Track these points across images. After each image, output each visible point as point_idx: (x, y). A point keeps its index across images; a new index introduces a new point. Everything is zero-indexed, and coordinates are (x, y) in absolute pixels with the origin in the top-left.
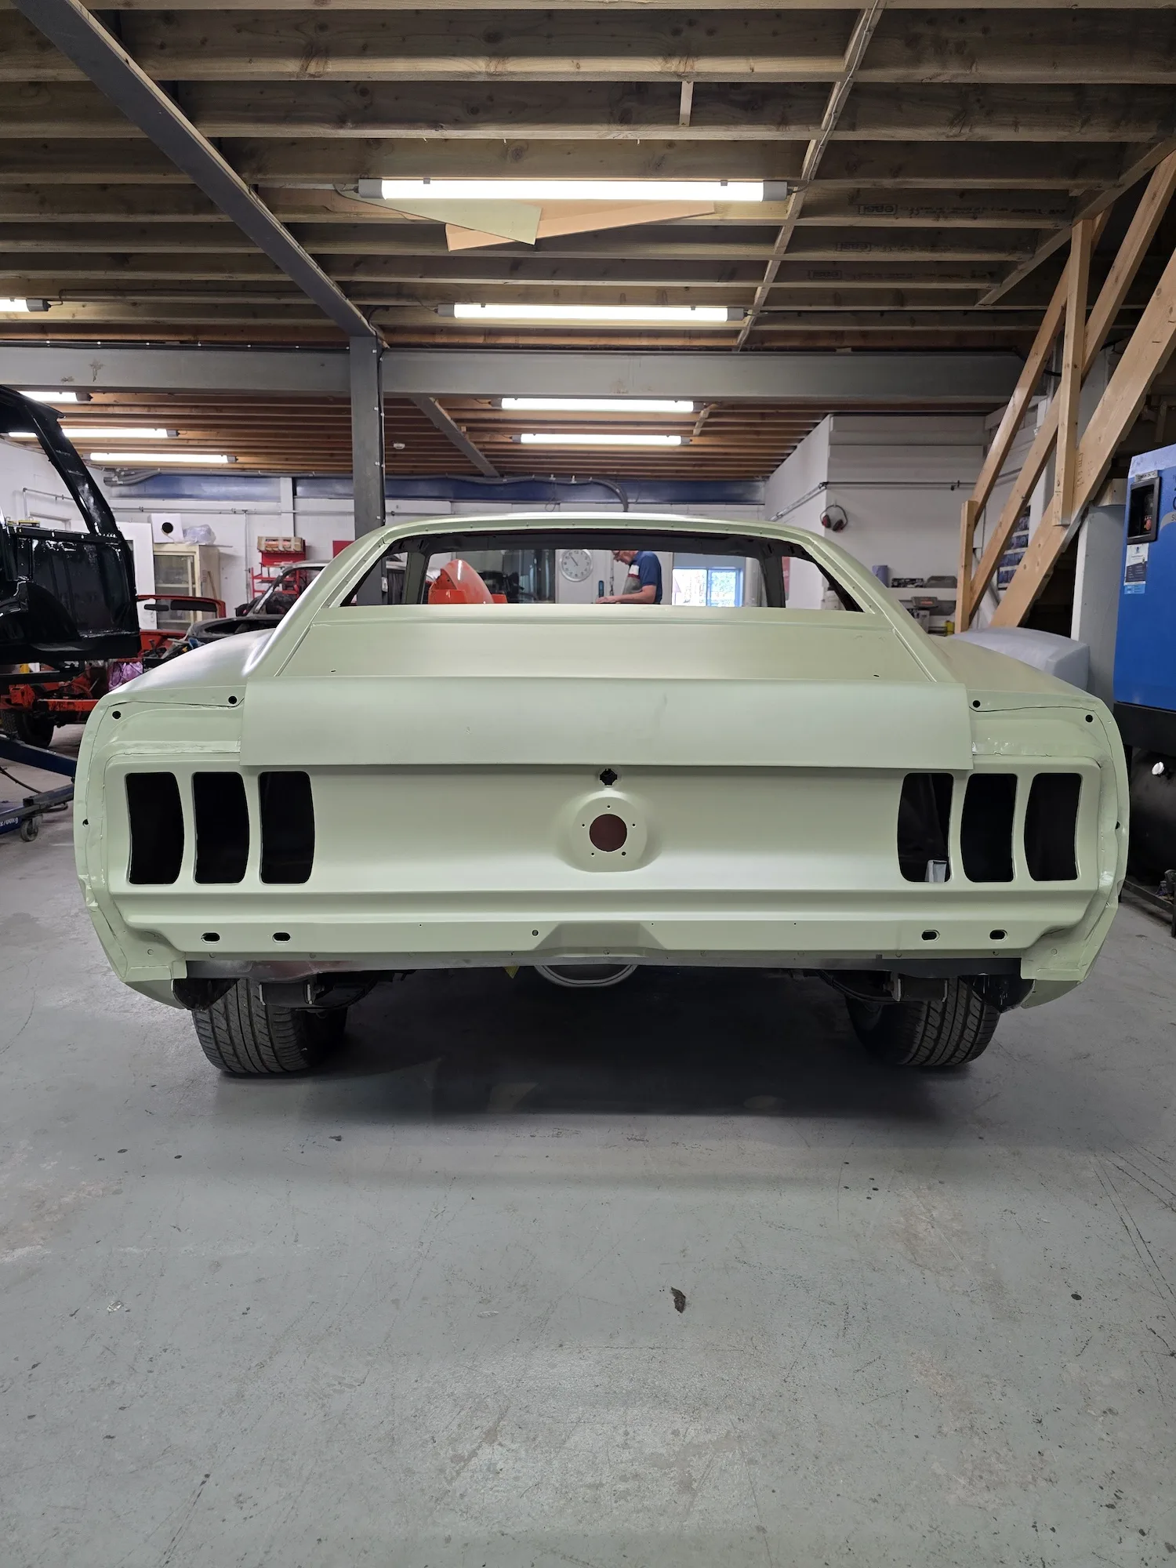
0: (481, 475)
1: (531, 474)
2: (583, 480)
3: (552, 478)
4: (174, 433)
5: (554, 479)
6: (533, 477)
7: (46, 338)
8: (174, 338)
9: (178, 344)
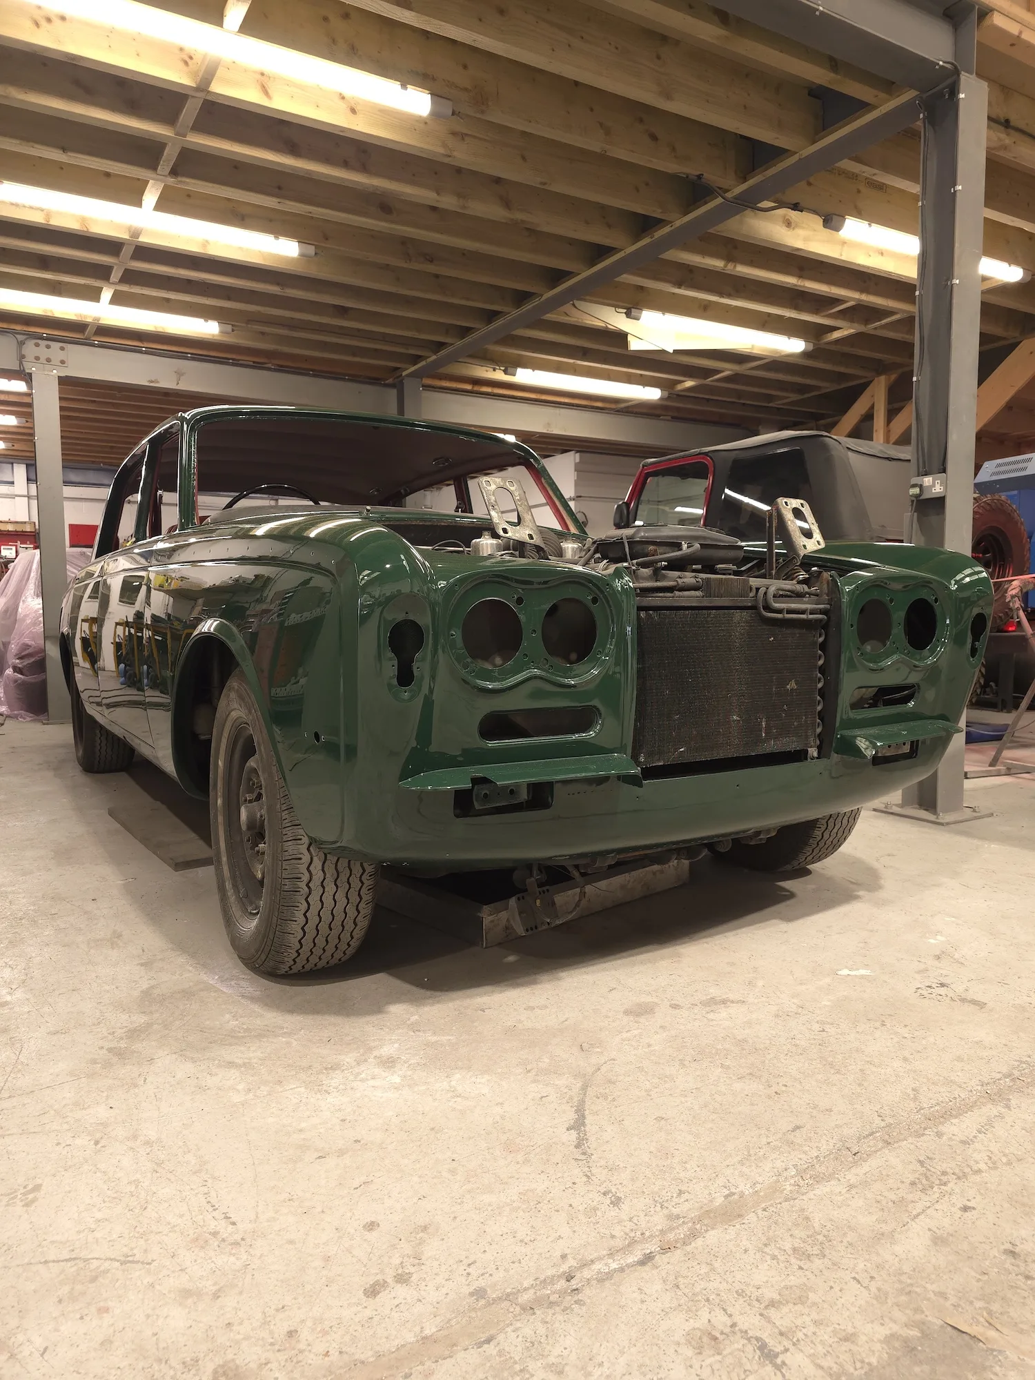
7: (143, 346)
8: (249, 359)
9: (251, 363)
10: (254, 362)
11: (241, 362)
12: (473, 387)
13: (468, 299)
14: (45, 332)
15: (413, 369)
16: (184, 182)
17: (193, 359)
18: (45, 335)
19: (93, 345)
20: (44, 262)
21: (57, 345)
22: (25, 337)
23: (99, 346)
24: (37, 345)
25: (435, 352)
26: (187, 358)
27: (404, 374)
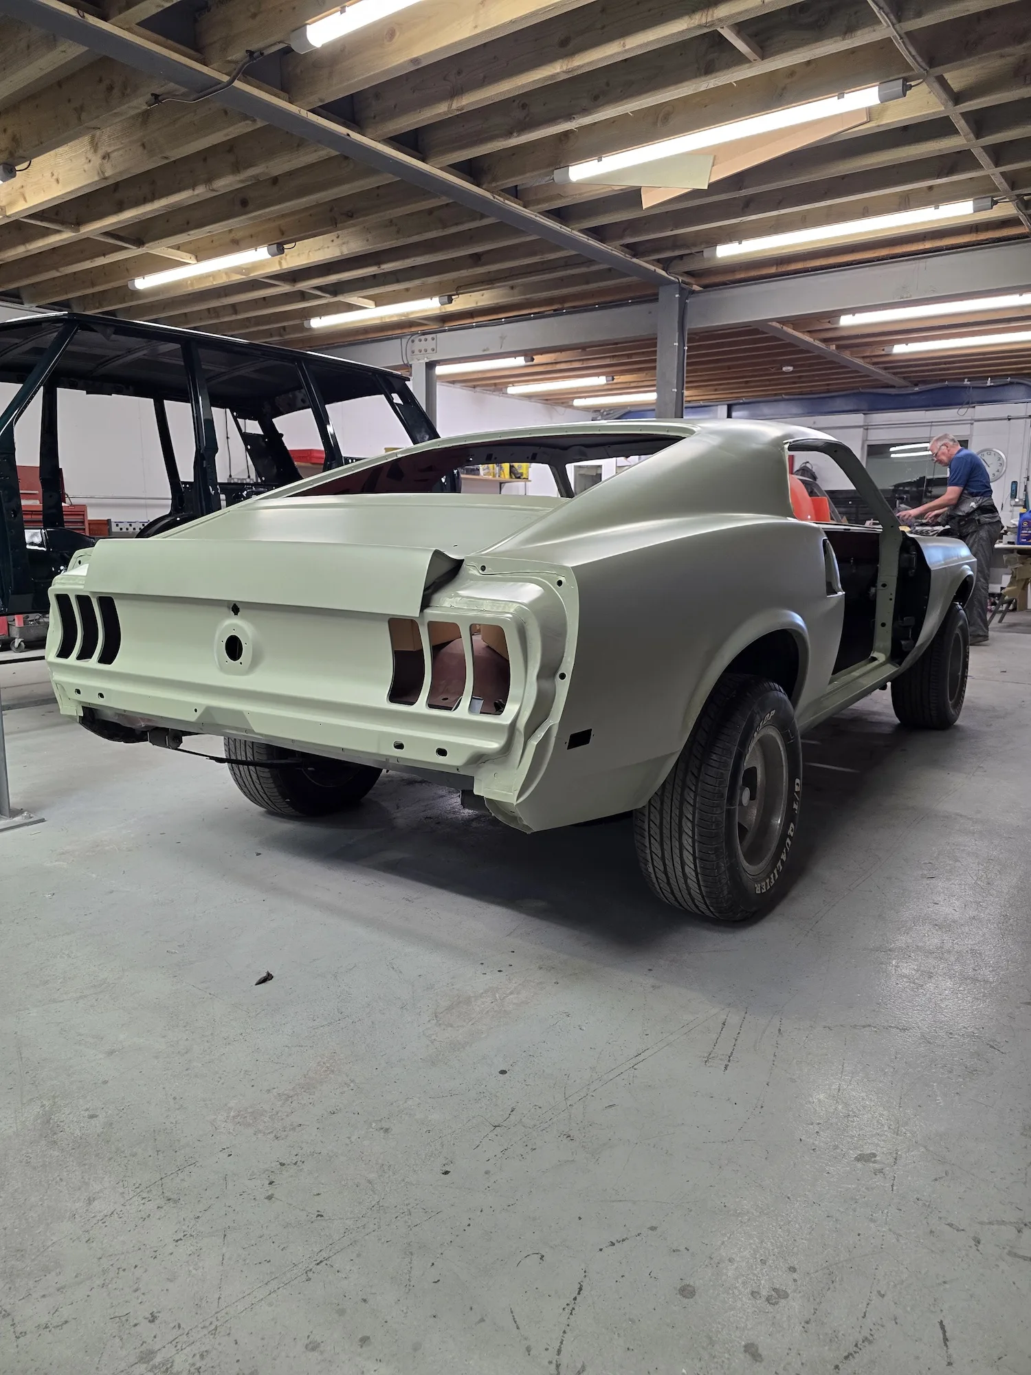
0: (893, 387)
1: (944, 380)
2: (999, 382)
3: (966, 382)
4: (611, 378)
5: (969, 383)
6: (946, 383)
7: (473, 321)
8: (549, 309)
14: (418, 329)
17: (506, 322)
18: (420, 332)
21: (429, 337)
22: (410, 336)
24: (420, 340)
26: (502, 323)
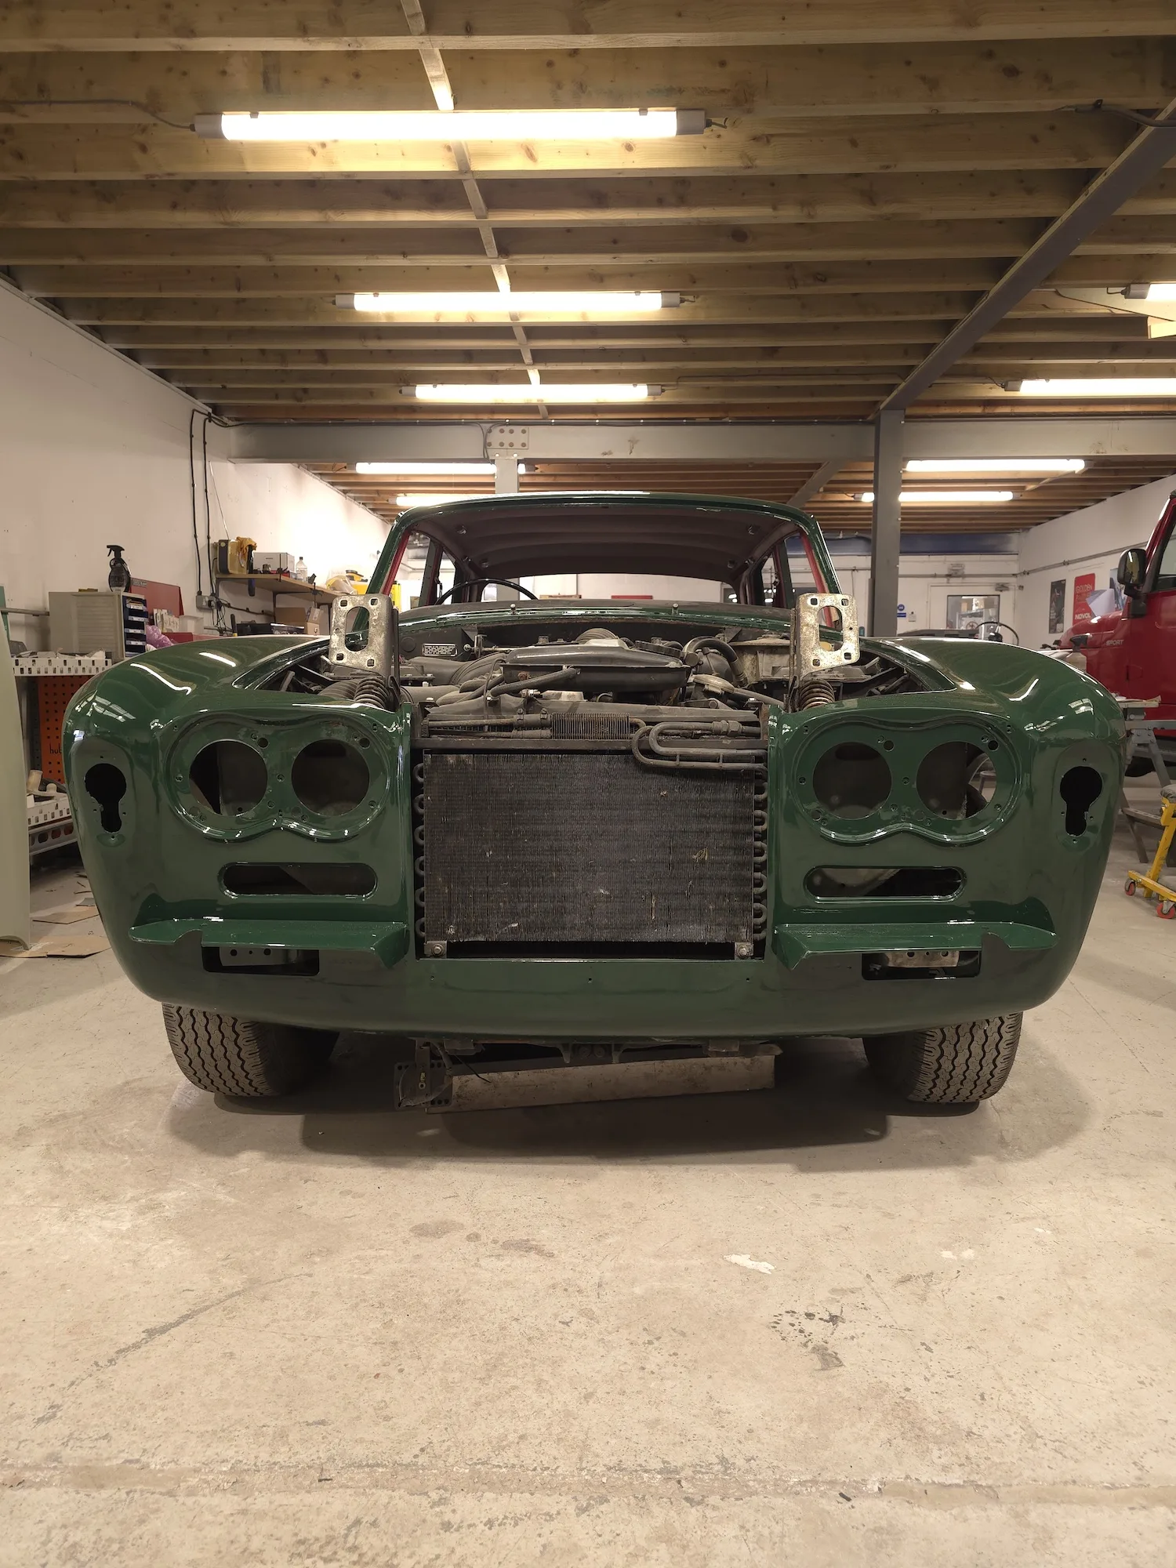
7: (596, 418)
8: (706, 416)
9: (708, 420)
10: (711, 418)
11: (697, 420)
12: (984, 410)
13: (897, 313)
14: (507, 417)
15: (888, 399)
16: (518, 259)
17: (644, 424)
18: (507, 421)
19: (550, 424)
20: (469, 356)
21: (518, 429)
22: (491, 425)
23: (556, 424)
24: (502, 431)
25: (904, 379)
26: (638, 424)
27: (882, 407)
